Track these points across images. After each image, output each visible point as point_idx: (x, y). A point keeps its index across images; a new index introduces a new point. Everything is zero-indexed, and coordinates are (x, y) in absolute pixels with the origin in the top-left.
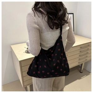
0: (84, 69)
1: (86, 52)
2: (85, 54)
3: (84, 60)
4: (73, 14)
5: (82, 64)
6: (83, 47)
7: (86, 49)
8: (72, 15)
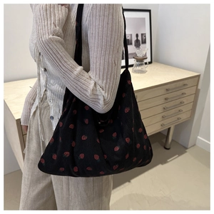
0: (172, 140)
1: (178, 102)
2: (175, 106)
3: (173, 119)
4: (149, 11)
5: (169, 129)
6: (172, 89)
7: (179, 93)
8: (148, 13)
